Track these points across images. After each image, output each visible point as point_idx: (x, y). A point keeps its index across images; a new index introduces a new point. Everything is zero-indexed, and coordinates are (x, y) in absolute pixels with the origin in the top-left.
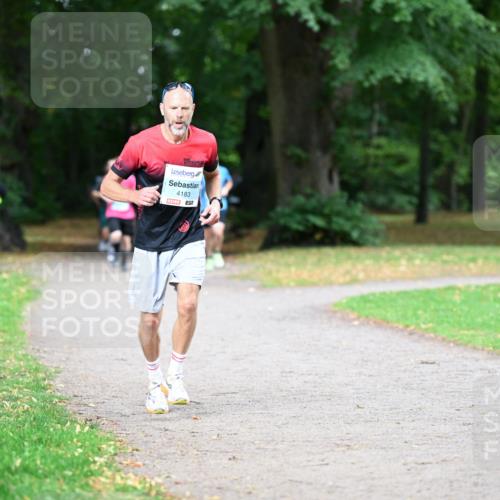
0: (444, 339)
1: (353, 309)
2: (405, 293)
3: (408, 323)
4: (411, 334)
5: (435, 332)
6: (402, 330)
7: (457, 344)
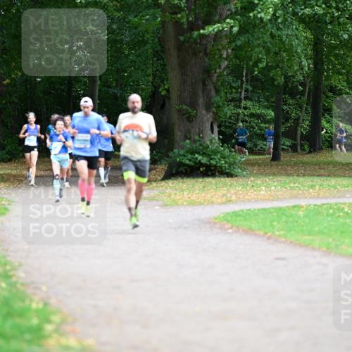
0: (291, 242)
1: (228, 221)
2: (264, 209)
3: (266, 231)
4: (269, 238)
5: (285, 237)
6: (263, 236)
7: (301, 245)
